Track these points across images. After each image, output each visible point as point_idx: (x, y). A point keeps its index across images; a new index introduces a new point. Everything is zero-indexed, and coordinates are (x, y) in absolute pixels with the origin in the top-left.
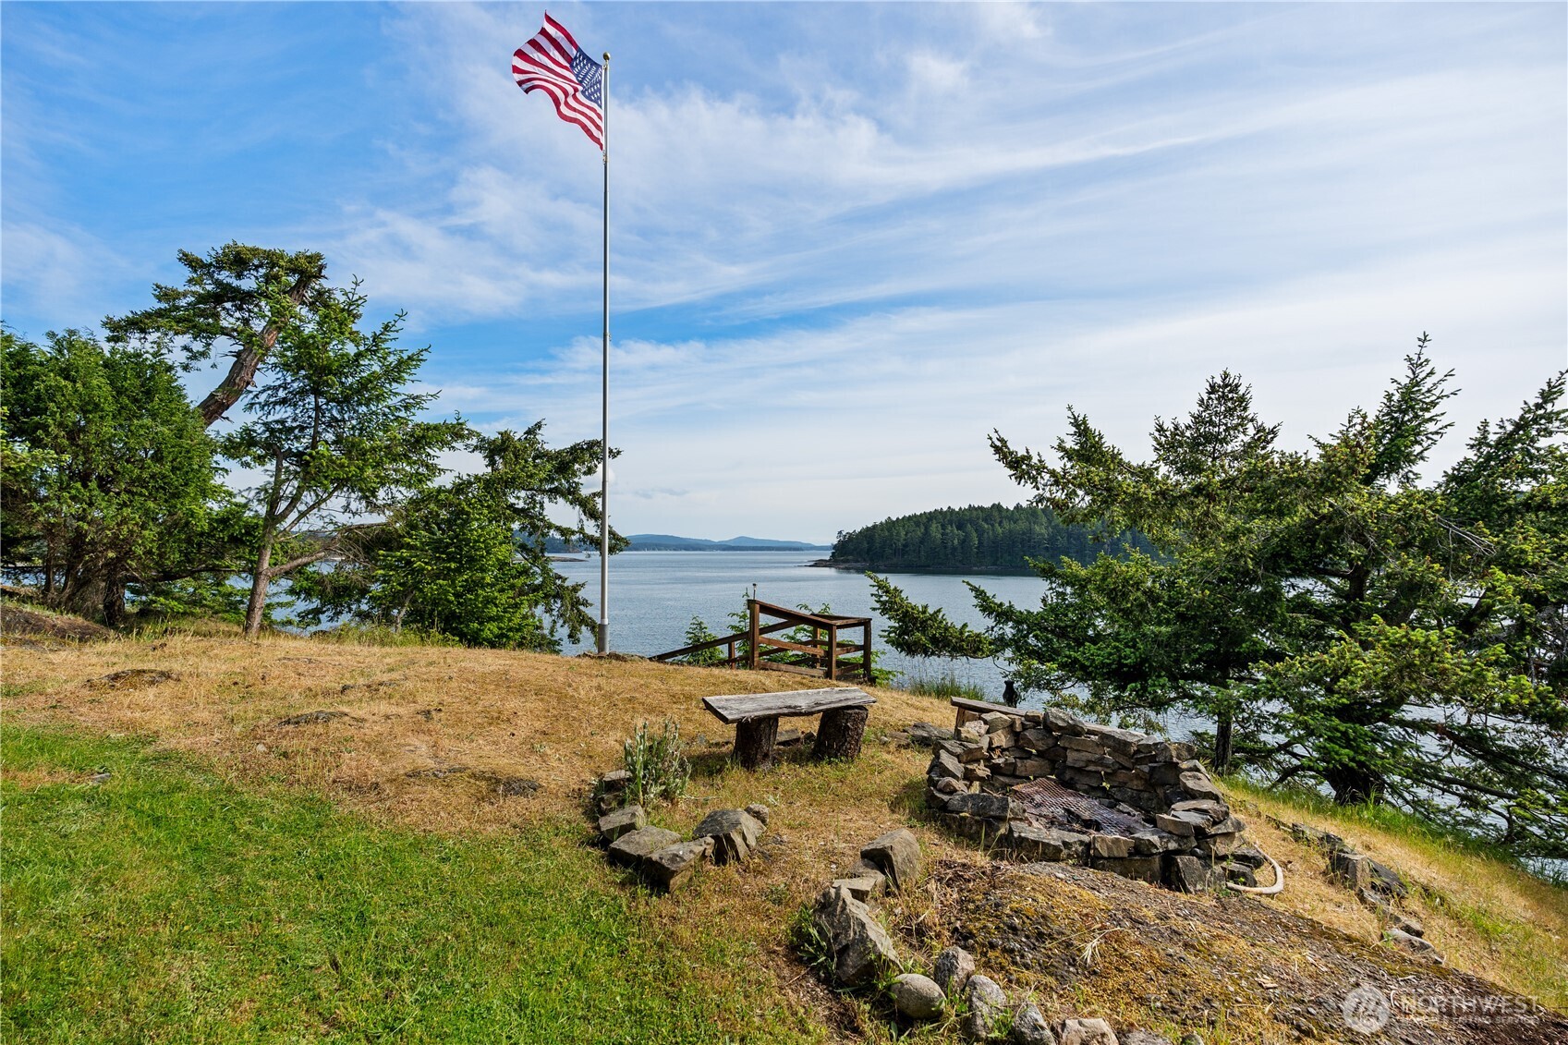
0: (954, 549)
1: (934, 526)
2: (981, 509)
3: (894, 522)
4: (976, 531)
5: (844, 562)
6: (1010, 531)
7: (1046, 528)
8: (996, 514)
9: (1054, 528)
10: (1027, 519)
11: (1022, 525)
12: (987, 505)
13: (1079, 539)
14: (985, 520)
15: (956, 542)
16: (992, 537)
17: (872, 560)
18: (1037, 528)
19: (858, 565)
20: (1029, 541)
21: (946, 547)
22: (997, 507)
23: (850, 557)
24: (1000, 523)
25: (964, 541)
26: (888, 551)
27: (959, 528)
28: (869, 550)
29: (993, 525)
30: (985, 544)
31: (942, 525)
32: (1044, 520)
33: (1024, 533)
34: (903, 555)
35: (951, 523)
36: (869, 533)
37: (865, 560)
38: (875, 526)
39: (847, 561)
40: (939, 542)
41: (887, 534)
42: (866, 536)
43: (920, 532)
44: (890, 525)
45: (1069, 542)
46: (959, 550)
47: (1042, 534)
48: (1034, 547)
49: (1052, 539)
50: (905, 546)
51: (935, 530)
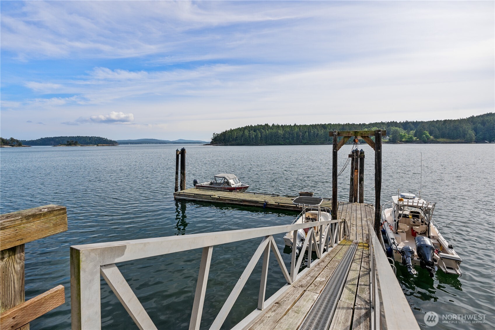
0: (253, 138)
1: (246, 131)
2: (261, 125)
3: (232, 130)
4: (260, 132)
5: (215, 143)
6: (271, 132)
7: (282, 131)
8: (266, 127)
9: (285, 131)
10: (276, 128)
11: (274, 131)
12: (263, 124)
13: (292, 135)
14: (263, 129)
15: (253, 136)
16: (265, 134)
17: (225, 143)
18: (279, 131)
19: (220, 144)
20: (277, 135)
21: (250, 138)
22: (267, 125)
23: (218, 142)
24: (268, 130)
25: (256, 136)
26: (231, 139)
27: (254, 131)
28: (224, 139)
29: (265, 131)
30: (263, 137)
31: (249, 131)
32: (282, 129)
33: (275, 133)
34: (236, 141)
35: (252, 130)
36: (224, 134)
37: (223, 143)
38: (226, 131)
39: (217, 143)
40: (248, 136)
41: (230, 134)
42: (223, 135)
43: (241, 133)
44: (231, 131)
45: (289, 136)
46: (255, 139)
47: (281, 133)
48: (278, 137)
49: (284, 135)
50: (236, 138)
51: (247, 133)
